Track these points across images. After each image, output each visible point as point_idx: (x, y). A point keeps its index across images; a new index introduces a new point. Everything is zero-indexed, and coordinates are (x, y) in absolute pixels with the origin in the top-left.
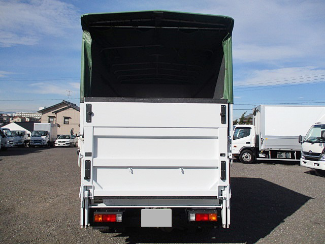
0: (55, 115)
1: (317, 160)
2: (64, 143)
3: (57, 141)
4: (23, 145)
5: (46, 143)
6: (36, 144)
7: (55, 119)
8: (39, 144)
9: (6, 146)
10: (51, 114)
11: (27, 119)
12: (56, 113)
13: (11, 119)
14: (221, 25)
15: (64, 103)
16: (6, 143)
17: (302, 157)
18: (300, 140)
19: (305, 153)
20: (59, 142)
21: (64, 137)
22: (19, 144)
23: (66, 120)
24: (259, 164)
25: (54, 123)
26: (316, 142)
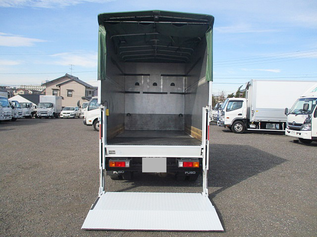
0: (59, 88)
1: (299, 130)
2: (69, 115)
3: (62, 113)
4: (30, 116)
5: (51, 115)
6: (43, 115)
7: (59, 92)
8: (45, 115)
9: (16, 117)
10: (55, 87)
11: (30, 91)
12: (60, 86)
13: (14, 91)
14: (205, 20)
15: (67, 76)
16: (15, 114)
17: (287, 127)
18: (286, 112)
19: (290, 124)
20: (64, 113)
21: (68, 109)
22: (26, 115)
23: (69, 93)
24: (249, 134)
25: (58, 95)
26: (299, 114)
